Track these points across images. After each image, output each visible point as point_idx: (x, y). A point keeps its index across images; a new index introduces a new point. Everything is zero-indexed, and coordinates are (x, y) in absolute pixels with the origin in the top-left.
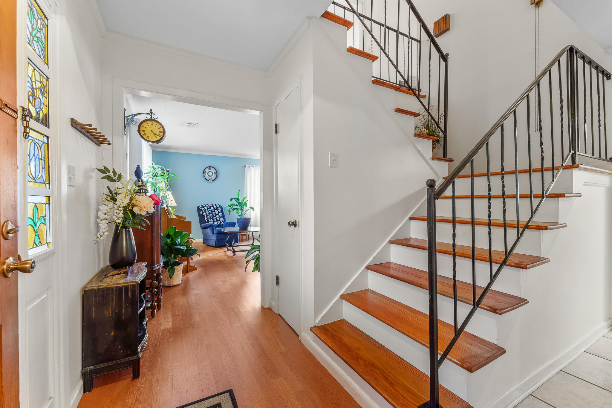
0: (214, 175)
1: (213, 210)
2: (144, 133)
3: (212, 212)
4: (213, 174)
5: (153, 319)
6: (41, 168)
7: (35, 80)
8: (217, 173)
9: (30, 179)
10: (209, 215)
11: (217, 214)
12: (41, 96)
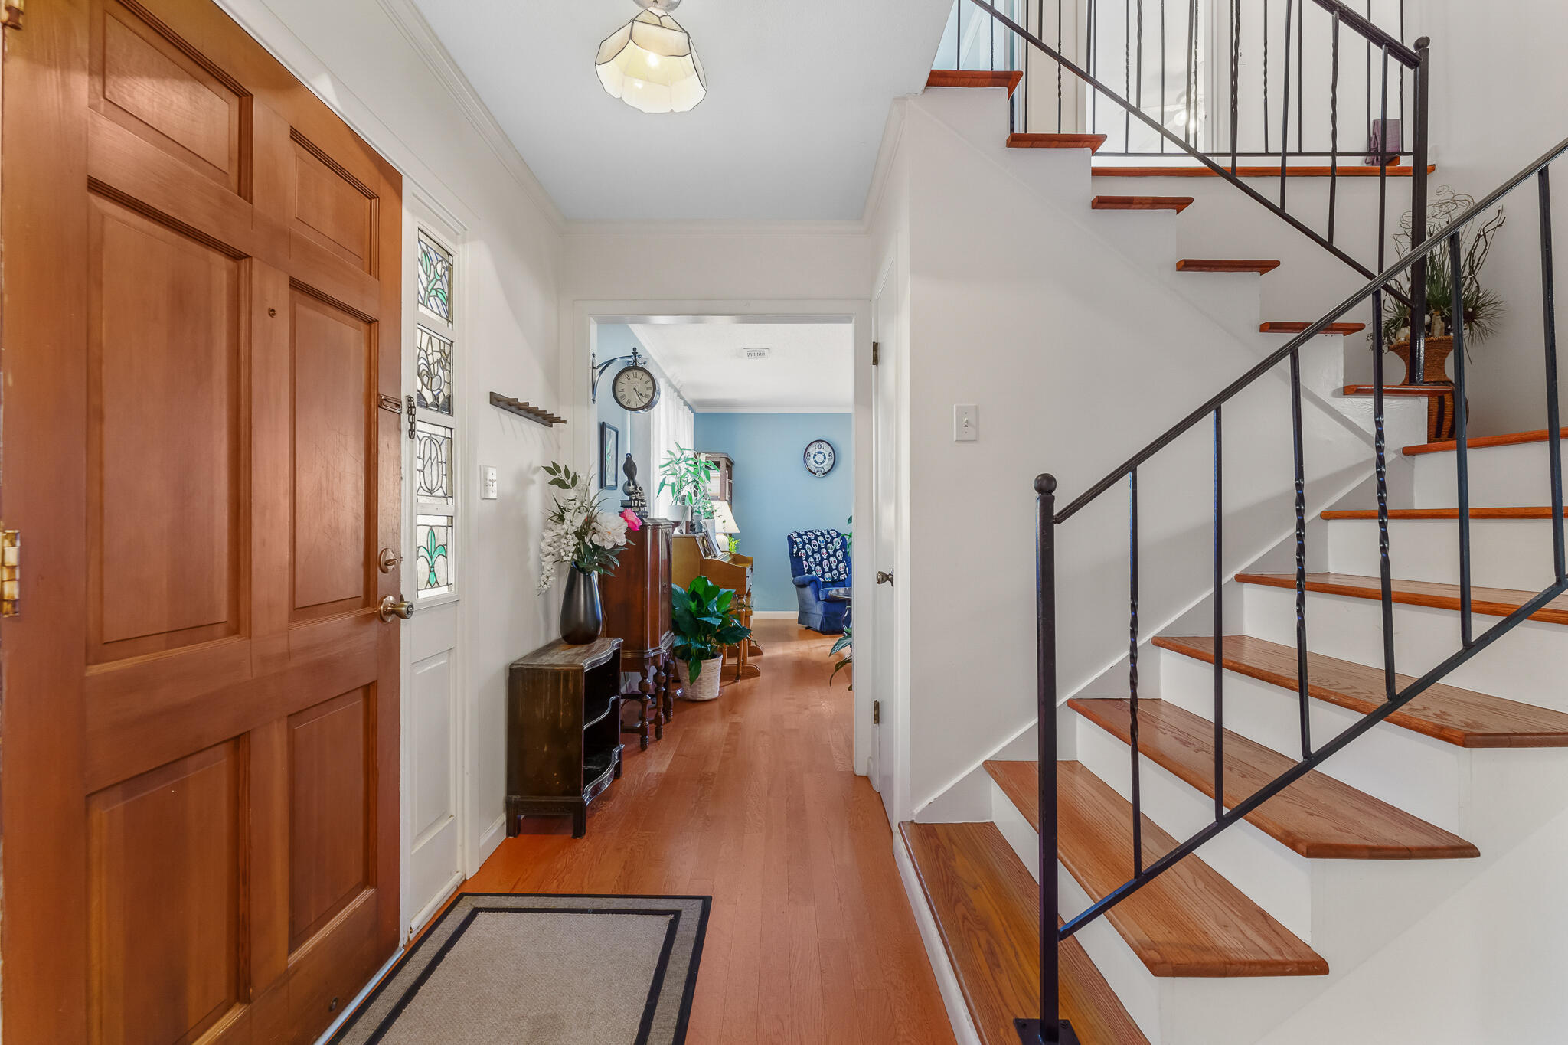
0: (827, 460)
1: (822, 545)
2: (623, 394)
3: (820, 548)
4: (825, 458)
5: (643, 754)
6: (440, 475)
7: (433, 351)
8: (835, 455)
9: (424, 493)
10: (812, 556)
11: (831, 553)
12: (441, 372)
